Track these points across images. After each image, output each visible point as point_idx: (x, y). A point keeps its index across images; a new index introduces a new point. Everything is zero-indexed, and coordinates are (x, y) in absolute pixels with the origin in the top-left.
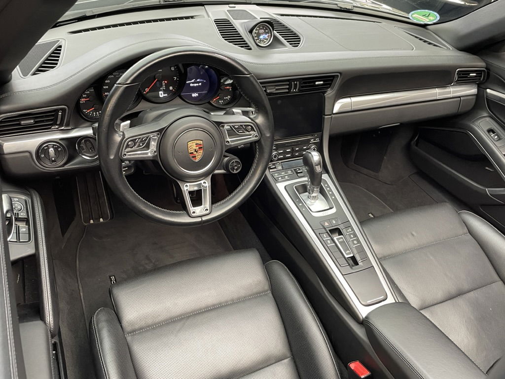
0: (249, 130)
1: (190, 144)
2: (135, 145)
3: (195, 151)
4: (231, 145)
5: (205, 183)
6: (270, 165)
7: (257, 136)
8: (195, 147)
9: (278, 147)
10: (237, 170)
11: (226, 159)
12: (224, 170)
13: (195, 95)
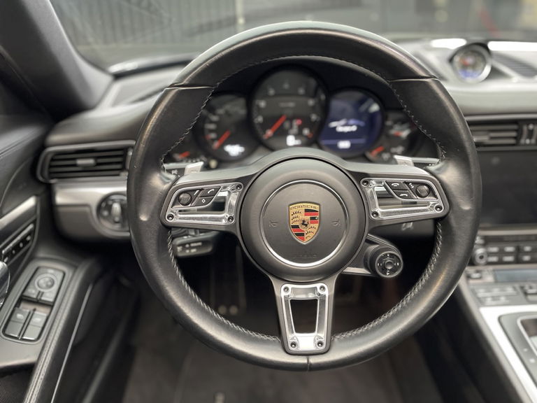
0: (423, 195)
1: (293, 209)
2: (191, 202)
3: (303, 224)
4: (382, 221)
5: (322, 288)
6: (469, 270)
7: (441, 208)
8: (303, 216)
9: (488, 241)
10: (392, 271)
11: (372, 248)
12: (367, 268)
13: (344, 144)
